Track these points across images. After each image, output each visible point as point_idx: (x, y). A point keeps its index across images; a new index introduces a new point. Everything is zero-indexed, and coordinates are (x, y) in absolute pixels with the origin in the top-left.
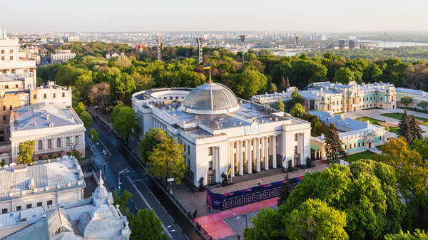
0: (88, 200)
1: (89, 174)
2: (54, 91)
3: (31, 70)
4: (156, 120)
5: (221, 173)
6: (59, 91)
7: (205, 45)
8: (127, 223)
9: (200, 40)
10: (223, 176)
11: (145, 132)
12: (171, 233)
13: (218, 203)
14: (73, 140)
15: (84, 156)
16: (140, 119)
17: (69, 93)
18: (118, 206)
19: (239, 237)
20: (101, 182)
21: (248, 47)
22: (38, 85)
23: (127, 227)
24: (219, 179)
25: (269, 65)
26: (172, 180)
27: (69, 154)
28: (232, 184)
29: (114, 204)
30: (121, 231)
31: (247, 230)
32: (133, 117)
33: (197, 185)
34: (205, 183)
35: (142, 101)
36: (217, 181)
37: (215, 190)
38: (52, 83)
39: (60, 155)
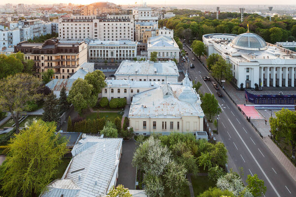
0: (180, 83)
1: (181, 71)
2: (166, 31)
3: (156, 21)
4: (215, 49)
5: (254, 83)
6: (168, 31)
7: (245, 12)
8: (199, 98)
9: (242, 10)
10: (256, 85)
11: (209, 55)
12: (223, 108)
13: (252, 99)
14: (173, 54)
15: (178, 62)
16: (207, 48)
17: (172, 32)
18: (195, 88)
19: (266, 121)
20: (186, 75)
21: (274, 14)
22: (159, 28)
23: (199, 100)
24: (253, 86)
25: (289, 25)
26: (224, 81)
27: (172, 60)
28: (262, 90)
29: (193, 87)
30: (196, 101)
31: (272, 119)
32: (203, 47)
33: (239, 86)
34: (244, 86)
35: (208, 39)
36: (252, 87)
37: (250, 92)
38: (165, 27)
39: (168, 60)
